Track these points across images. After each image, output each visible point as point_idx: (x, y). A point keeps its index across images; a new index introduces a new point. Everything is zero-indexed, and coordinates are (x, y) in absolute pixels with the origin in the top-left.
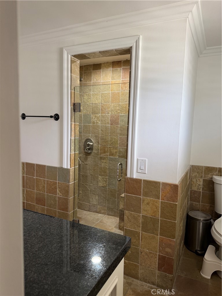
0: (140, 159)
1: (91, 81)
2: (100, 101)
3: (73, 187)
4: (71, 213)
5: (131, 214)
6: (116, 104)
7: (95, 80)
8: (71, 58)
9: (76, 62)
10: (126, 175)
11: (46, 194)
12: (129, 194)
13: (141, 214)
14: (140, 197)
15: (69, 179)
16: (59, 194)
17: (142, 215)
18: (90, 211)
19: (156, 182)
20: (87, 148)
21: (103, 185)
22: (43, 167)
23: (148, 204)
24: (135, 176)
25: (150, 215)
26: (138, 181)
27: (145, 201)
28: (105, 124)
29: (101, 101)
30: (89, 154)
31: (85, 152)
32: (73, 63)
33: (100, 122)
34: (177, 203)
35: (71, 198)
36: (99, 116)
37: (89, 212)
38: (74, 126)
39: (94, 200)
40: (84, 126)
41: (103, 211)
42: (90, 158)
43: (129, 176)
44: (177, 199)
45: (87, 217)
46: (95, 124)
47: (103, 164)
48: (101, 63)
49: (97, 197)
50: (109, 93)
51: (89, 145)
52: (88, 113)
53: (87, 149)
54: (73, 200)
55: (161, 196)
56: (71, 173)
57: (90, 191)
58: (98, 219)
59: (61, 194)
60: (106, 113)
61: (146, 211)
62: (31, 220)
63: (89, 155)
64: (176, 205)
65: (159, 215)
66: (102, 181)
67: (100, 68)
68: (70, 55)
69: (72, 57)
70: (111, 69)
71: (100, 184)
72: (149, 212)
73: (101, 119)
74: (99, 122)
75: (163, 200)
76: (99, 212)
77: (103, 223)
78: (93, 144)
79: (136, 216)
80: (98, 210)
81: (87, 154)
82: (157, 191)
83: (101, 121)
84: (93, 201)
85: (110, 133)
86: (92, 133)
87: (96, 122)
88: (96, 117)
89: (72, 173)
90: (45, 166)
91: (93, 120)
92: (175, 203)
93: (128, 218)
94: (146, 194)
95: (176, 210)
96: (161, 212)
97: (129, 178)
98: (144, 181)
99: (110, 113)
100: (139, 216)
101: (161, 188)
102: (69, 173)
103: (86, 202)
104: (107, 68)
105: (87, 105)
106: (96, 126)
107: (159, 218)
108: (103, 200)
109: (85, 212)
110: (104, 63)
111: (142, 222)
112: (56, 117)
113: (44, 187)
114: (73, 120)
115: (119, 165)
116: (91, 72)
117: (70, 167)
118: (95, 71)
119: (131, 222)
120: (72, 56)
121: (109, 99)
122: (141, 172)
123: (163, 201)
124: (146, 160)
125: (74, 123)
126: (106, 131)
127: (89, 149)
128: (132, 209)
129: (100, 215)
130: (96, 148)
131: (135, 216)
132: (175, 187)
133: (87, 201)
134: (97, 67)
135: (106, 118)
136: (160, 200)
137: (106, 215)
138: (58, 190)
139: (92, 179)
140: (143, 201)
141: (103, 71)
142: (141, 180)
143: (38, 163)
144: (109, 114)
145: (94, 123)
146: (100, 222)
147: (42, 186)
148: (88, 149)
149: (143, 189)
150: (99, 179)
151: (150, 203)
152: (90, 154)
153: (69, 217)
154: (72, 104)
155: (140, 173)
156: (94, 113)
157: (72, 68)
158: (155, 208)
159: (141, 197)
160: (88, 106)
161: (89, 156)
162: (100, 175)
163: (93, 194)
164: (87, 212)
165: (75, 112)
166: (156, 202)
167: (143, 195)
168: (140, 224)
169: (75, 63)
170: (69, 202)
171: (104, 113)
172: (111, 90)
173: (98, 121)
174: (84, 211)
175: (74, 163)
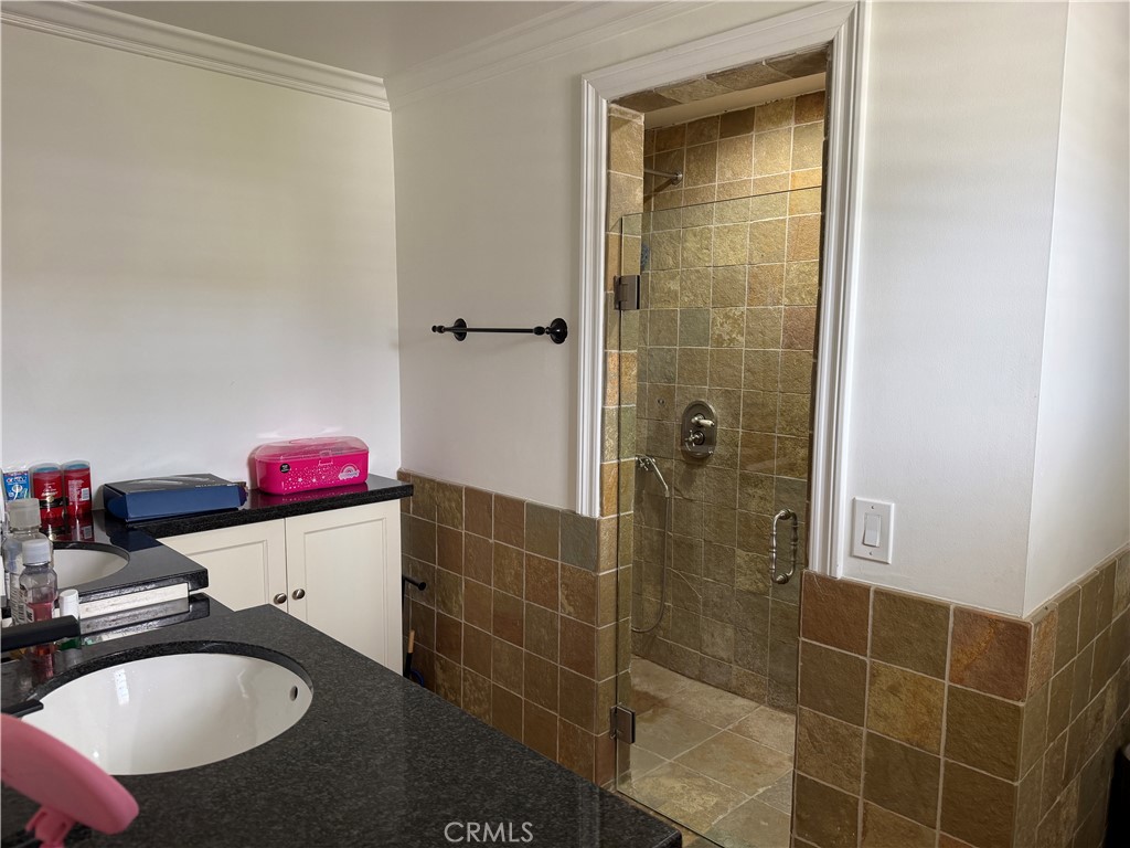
0: (865, 500)
1: (712, 179)
2: (744, 255)
3: (613, 588)
4: (604, 681)
5: (824, 721)
6: (808, 264)
7: (729, 174)
8: (609, 110)
9: (628, 121)
10: (807, 564)
11: (525, 601)
12: (814, 643)
13: (864, 730)
14: (861, 657)
15: (598, 556)
16: (565, 610)
17: (870, 735)
18: (703, 682)
19: (931, 605)
20: (692, 438)
21: (751, 589)
22: (516, 505)
23: (894, 690)
24: (841, 572)
25: (902, 737)
26: (853, 593)
27: (883, 678)
28: (764, 344)
29: (751, 254)
30: (702, 460)
31: (685, 453)
32: (618, 127)
33: (742, 339)
34: (1021, 704)
35: (605, 628)
36: (741, 316)
37: (698, 686)
38: (617, 363)
39: (720, 641)
40: (684, 353)
41: (752, 690)
42: (704, 478)
43: (815, 566)
44: (1022, 685)
45: (690, 703)
46: (725, 347)
47: (754, 505)
48: (754, 108)
49: (730, 632)
50: (784, 221)
51: (698, 425)
52: (700, 304)
53: (690, 443)
54: (612, 634)
55: (951, 666)
56: (602, 534)
57: (704, 605)
58: (729, 719)
59: (571, 609)
60: (769, 300)
61: (886, 718)
62: (377, 707)
63: (699, 466)
64: (1017, 709)
65: (939, 745)
66: (748, 572)
67: (749, 128)
68: (604, 101)
69: (614, 106)
70: (793, 125)
71: (743, 582)
72: (899, 726)
73: (748, 327)
74: (739, 338)
75: (961, 681)
76: (738, 692)
77: (751, 737)
78: (716, 423)
79: (843, 731)
80: (734, 682)
81: (695, 461)
82: (933, 641)
83: (749, 333)
84: (713, 644)
85: (783, 381)
86: (711, 379)
87: (726, 337)
88: (727, 316)
89: (607, 537)
90: (520, 503)
91: (717, 332)
92: (1011, 702)
93: (811, 736)
94: (885, 651)
95: (1017, 733)
96: (948, 730)
97: (818, 577)
98: (880, 593)
99: (785, 300)
100: (857, 735)
101: (950, 630)
102: (598, 533)
103: (687, 645)
104: (774, 123)
105: (698, 271)
106: (726, 352)
107: (941, 757)
108: (754, 647)
109: (685, 682)
110: (764, 107)
111: (867, 760)
112: (559, 331)
113: (518, 576)
114: (613, 340)
115: (780, 518)
116: (714, 147)
117: (602, 515)
118: (731, 140)
119: (821, 752)
120: (614, 102)
121: (783, 243)
122: (870, 557)
123: (959, 686)
124: (889, 507)
125: (615, 351)
126: (765, 371)
127: (700, 442)
128: (828, 702)
129: (739, 701)
130: (727, 440)
131: (838, 733)
132: (1014, 634)
133: (692, 641)
134: (738, 123)
135: (768, 323)
136: (947, 682)
137: (762, 707)
138: (563, 593)
139: (710, 560)
140: (873, 675)
141: (759, 137)
142: (866, 589)
143: (500, 492)
144: (779, 303)
145: (719, 341)
146: (738, 730)
147: (513, 572)
148: (694, 440)
149: (873, 626)
150: (739, 560)
151: (904, 690)
152: (704, 459)
153: (598, 698)
154: (611, 282)
155: (862, 561)
156: (722, 301)
157: (613, 148)
158: (924, 710)
159: (867, 660)
160: (699, 278)
161: (699, 471)
162: (741, 546)
163: (714, 615)
164: (690, 681)
165: (620, 309)
166: (929, 688)
167: (872, 652)
168: (859, 768)
169: (625, 128)
170: (598, 642)
171: (762, 302)
172: (791, 210)
173: (734, 336)
174: (682, 678)
175: (615, 501)
